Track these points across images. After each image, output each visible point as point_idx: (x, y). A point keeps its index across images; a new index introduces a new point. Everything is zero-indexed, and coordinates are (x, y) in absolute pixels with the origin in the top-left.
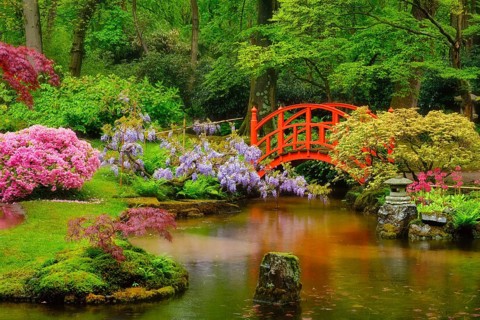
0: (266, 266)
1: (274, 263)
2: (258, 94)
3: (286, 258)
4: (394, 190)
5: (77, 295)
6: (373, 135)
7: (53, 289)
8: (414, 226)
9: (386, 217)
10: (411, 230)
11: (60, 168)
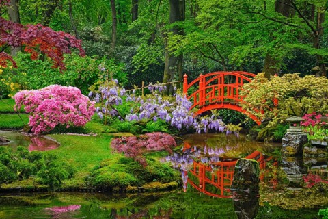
0: (239, 167)
1: (244, 165)
2: (170, 68)
3: (252, 162)
4: (292, 125)
5: (121, 187)
6: (272, 91)
7: (105, 183)
8: (306, 148)
9: (288, 142)
10: (304, 151)
11: (72, 113)
